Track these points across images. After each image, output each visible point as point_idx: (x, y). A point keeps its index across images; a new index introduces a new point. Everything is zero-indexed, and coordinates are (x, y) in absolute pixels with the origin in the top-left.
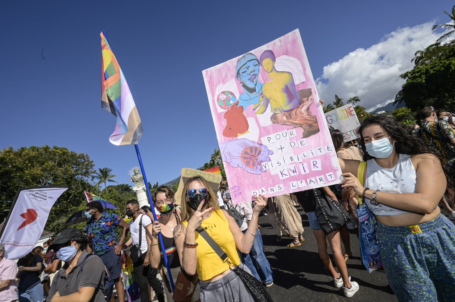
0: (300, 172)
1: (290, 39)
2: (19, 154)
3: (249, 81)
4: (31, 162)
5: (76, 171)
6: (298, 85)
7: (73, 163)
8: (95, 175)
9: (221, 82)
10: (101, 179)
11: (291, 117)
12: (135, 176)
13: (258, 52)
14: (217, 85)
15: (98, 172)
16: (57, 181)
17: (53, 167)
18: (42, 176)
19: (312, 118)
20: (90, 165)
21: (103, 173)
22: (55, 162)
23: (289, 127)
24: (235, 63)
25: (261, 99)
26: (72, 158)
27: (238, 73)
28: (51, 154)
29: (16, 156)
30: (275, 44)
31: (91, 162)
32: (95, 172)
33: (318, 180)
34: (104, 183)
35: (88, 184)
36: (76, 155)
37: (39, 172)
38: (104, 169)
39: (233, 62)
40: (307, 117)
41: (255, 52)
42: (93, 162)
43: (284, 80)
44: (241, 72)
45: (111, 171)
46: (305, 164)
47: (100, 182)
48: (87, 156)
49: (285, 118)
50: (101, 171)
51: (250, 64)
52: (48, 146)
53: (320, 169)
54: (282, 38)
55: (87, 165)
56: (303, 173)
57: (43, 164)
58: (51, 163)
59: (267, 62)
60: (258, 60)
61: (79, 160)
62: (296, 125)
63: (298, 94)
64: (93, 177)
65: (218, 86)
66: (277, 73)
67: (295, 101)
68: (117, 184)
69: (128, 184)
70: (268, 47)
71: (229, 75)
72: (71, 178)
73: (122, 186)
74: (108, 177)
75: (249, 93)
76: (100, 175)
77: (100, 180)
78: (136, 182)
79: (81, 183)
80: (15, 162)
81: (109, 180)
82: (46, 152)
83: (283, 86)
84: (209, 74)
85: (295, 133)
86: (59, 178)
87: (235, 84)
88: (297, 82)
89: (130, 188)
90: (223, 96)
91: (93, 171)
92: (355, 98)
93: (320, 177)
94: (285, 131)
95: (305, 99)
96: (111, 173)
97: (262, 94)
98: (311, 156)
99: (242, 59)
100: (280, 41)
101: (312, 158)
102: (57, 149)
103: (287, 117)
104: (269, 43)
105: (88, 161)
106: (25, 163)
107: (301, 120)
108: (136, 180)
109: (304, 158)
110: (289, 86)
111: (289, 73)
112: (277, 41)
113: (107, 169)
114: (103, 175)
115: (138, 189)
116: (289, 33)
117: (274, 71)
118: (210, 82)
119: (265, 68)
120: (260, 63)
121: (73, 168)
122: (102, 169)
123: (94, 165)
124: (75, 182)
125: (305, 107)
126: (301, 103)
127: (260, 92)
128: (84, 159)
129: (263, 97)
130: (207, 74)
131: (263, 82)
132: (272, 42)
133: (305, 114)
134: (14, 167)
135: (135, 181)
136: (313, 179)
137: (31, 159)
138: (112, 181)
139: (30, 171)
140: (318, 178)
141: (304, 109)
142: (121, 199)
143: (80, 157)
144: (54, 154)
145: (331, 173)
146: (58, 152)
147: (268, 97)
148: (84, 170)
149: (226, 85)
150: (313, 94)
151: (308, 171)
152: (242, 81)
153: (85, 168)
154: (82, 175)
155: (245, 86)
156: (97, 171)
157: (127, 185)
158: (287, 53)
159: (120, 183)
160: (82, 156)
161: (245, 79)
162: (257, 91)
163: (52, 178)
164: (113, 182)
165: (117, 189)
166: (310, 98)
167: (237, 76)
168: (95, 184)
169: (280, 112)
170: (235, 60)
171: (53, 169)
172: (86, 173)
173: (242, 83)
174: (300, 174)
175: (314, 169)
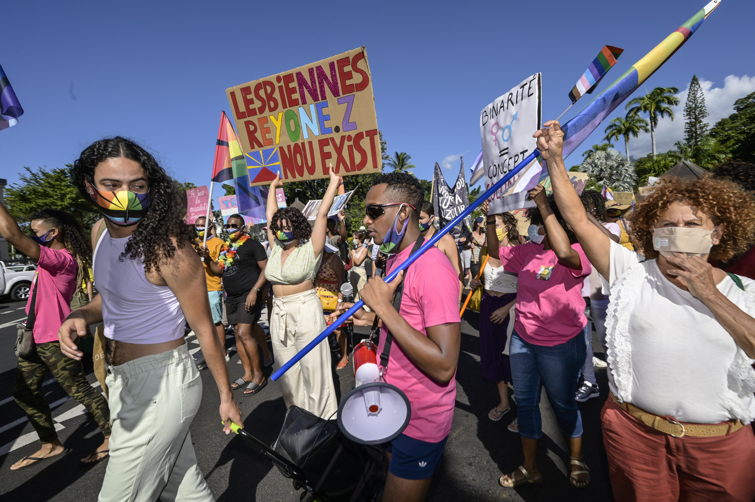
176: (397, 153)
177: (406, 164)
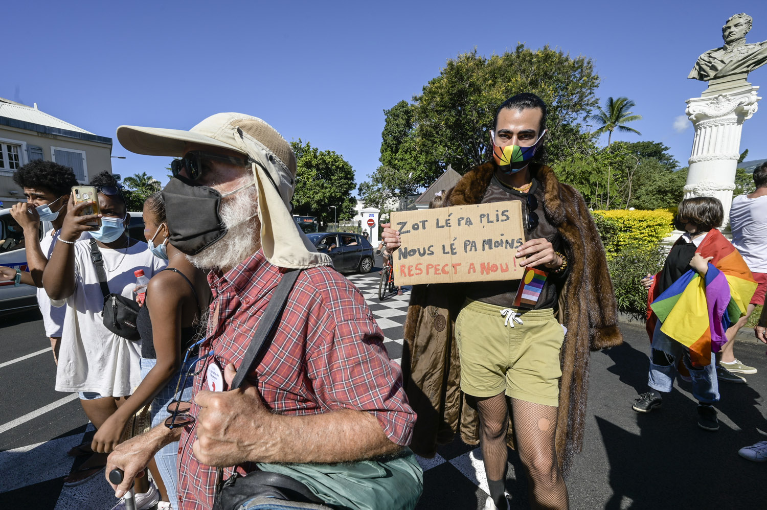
7: (556, 81)
10: (605, 122)
15: (603, 104)
21: (612, 111)
22: (527, 77)
26: (559, 69)
31: (593, 78)
34: (608, 132)
36: (567, 60)
38: (618, 100)
42: (597, 79)
45: (632, 105)
47: (601, 129)
48: (589, 63)
50: (611, 103)
61: (571, 72)
69: (661, 143)
73: (646, 146)
74: (621, 119)
76: (605, 114)
77: (601, 125)
78: (716, 78)
81: (622, 128)
89: (664, 152)
91: (592, 101)
96: (628, 112)
105: (589, 75)
108: (720, 66)
113: (625, 99)
114: (613, 114)
115: (710, 110)
122: (615, 100)
123: (597, 86)
124: (553, 121)
128: (581, 71)
135: (712, 74)
138: (629, 129)
143: (574, 67)
148: (575, 98)
156: (599, 101)
157: (658, 144)
160: (578, 65)
172: (577, 106)
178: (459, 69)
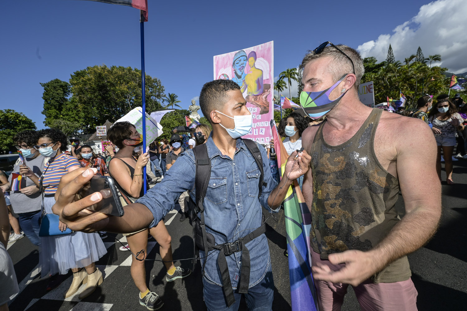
0: (253, 133)
1: (267, 47)
2: (110, 72)
3: (239, 70)
4: (119, 79)
5: (151, 92)
6: (265, 80)
7: (149, 86)
8: (165, 98)
9: (223, 67)
10: (169, 102)
11: (256, 100)
12: (192, 106)
13: (248, 51)
14: (220, 68)
15: (167, 96)
16: (138, 98)
17: (135, 86)
18: (128, 93)
19: (267, 103)
20: (161, 90)
21: (171, 98)
22: (136, 83)
23: (254, 106)
24: (234, 55)
25: (243, 84)
26: (148, 81)
27: (234, 63)
28: (133, 75)
29: (109, 73)
30: (258, 48)
31: (162, 87)
32: (165, 96)
33: (261, 140)
34: (172, 106)
35: (160, 105)
36: (151, 79)
37: (125, 89)
39: (232, 55)
40: (264, 102)
41: (246, 51)
43: (258, 74)
44: (235, 62)
45: (177, 97)
46: (257, 129)
47: (169, 104)
48: (159, 81)
49: (253, 100)
50: (170, 96)
51: (242, 58)
52: (130, 68)
53: (263, 134)
54: (263, 45)
55: (159, 89)
56: (255, 134)
57: (128, 83)
58: (133, 83)
59: (251, 59)
60: (247, 57)
61: (153, 83)
62: (258, 106)
63: (263, 86)
64: (164, 100)
65: (221, 70)
66: (255, 69)
67: (261, 90)
68: (181, 109)
70: (254, 49)
71: (228, 63)
72: (148, 98)
74: (175, 102)
75: (237, 78)
76: (169, 99)
77: (168, 103)
79: (155, 104)
80: (109, 78)
81: (176, 105)
82: (130, 73)
83: (256, 79)
84: (217, 59)
85: (256, 110)
86: (139, 96)
87: (231, 71)
88: (264, 78)
90: (223, 77)
91: (163, 95)
92: (436, 56)
93: (263, 138)
94: (252, 108)
95: (266, 90)
96: (177, 99)
97: (244, 81)
98: (261, 126)
99: (238, 54)
100: (262, 47)
101: (261, 127)
102: (137, 71)
103: (254, 99)
104: (255, 46)
105: (160, 85)
106: (115, 80)
107: (261, 103)
108: (193, 109)
109: (257, 126)
110: (260, 79)
111: (262, 70)
112: (260, 46)
113: (174, 95)
116: (268, 43)
117: (254, 67)
118: (217, 65)
119: (250, 64)
120: (247, 59)
121: (149, 90)
122: (171, 94)
123: (164, 90)
124: (151, 101)
125: (265, 96)
126: (264, 92)
127: (244, 79)
128: (157, 84)
129: (244, 83)
130: (216, 59)
131: (246, 73)
132: (257, 46)
133: (264, 100)
134: (108, 82)
136: (259, 139)
137: (120, 77)
139: (119, 87)
140: (261, 139)
141: (264, 97)
142: (183, 122)
144: (136, 76)
145: (268, 137)
146: (138, 75)
147: (247, 83)
148: (157, 93)
149: (226, 69)
150: (271, 88)
151: (257, 134)
152: (235, 69)
153: (158, 92)
154: (155, 97)
155: (236, 73)
158: (263, 57)
159: (184, 109)
160: (155, 81)
161: (237, 67)
162: (242, 78)
163: (134, 95)
164: (178, 107)
165: (181, 113)
166: (269, 90)
167: (233, 65)
168: (165, 106)
169: (251, 95)
170: (234, 53)
171: (135, 89)
172: (158, 96)
173: (235, 70)
174: (253, 134)
175: (261, 133)
176: (169, 94)
177: (175, 100)
178: (100, 74)
